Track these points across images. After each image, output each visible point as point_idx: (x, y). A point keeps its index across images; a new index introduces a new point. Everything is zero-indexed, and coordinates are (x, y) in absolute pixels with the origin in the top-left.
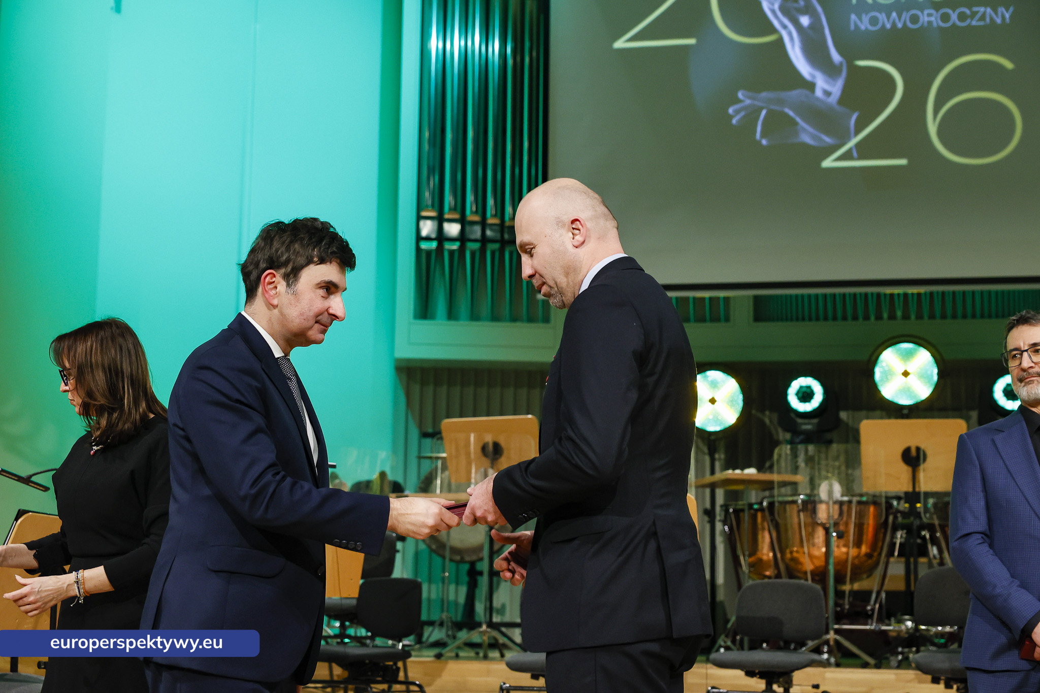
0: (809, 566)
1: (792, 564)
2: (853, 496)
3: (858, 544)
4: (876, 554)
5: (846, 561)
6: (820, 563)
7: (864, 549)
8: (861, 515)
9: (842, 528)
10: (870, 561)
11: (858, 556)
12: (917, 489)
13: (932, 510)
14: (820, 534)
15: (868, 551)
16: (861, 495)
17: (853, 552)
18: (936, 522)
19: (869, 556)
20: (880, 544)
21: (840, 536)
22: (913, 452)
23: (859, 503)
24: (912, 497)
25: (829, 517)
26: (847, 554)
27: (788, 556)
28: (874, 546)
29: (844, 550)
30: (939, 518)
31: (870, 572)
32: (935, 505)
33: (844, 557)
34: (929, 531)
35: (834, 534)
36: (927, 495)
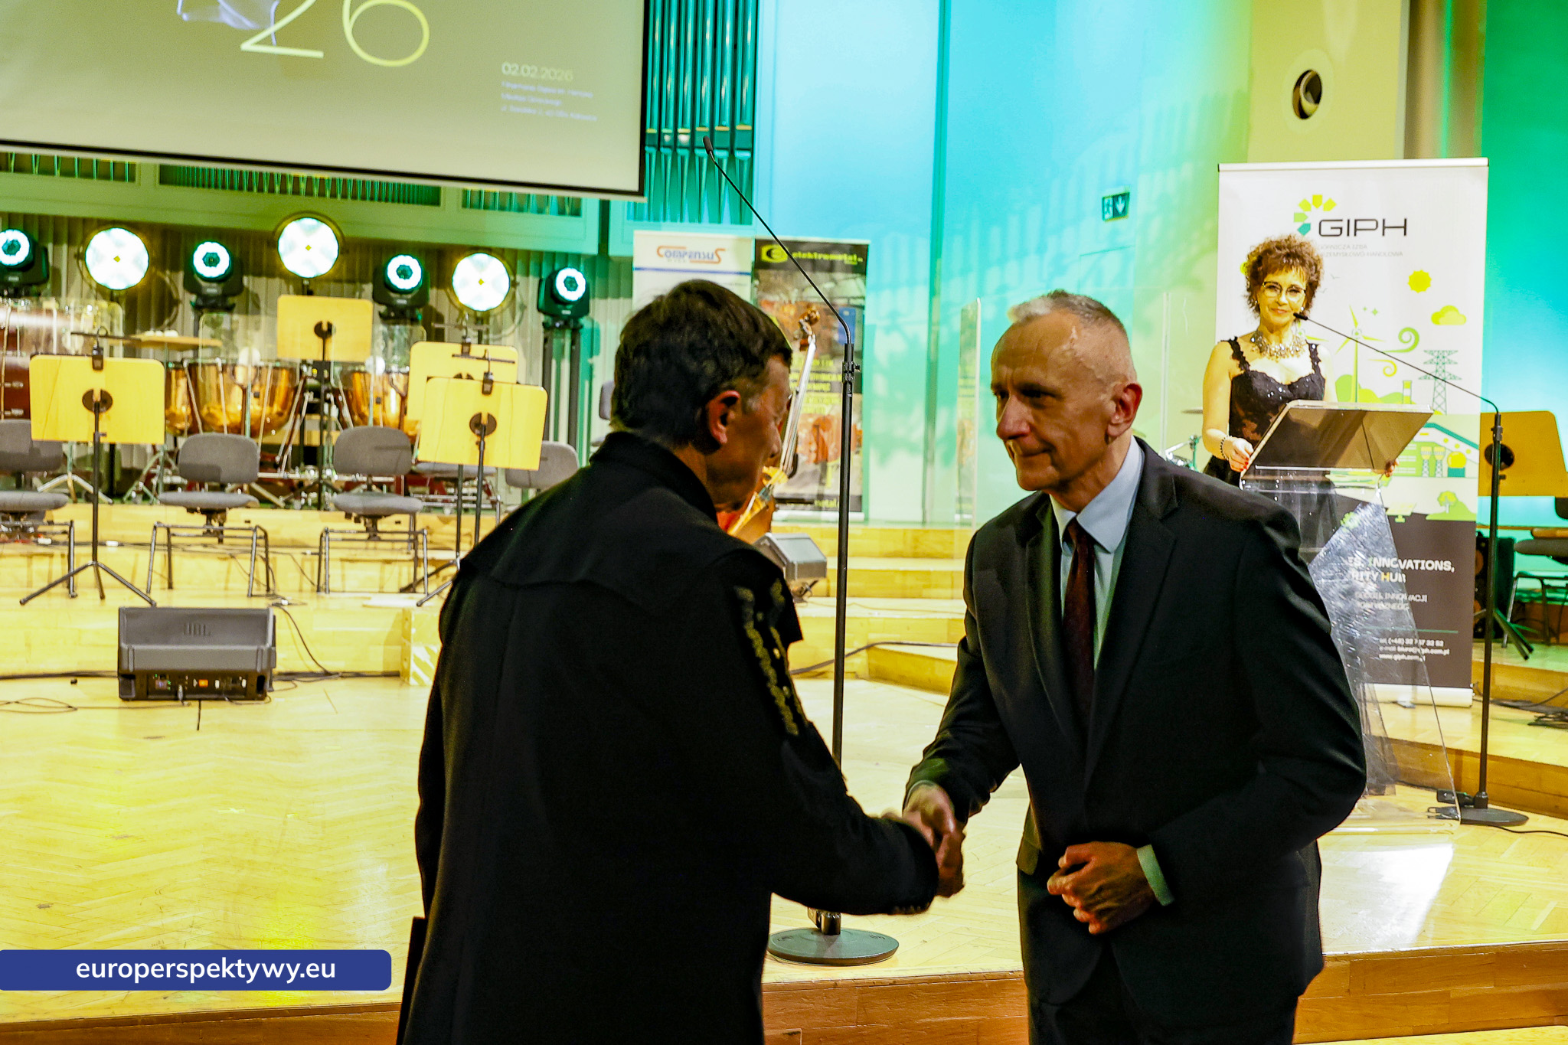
0: (224, 421)
1: (208, 419)
2: (269, 361)
3: (271, 404)
4: (286, 413)
5: (261, 417)
6: (238, 419)
7: (276, 408)
8: (275, 378)
9: (257, 388)
10: (282, 419)
11: (269, 415)
12: (326, 359)
13: (338, 377)
14: (237, 393)
15: (280, 410)
16: (278, 360)
17: (266, 410)
18: (341, 387)
19: (280, 414)
20: (290, 403)
21: (257, 396)
22: (325, 327)
23: (275, 368)
24: (322, 365)
25: (246, 378)
26: (261, 412)
27: (205, 411)
28: (284, 406)
29: (258, 408)
30: (344, 385)
31: (279, 427)
32: (341, 373)
33: (258, 414)
34: (333, 394)
35: (252, 395)
36: (336, 363)
